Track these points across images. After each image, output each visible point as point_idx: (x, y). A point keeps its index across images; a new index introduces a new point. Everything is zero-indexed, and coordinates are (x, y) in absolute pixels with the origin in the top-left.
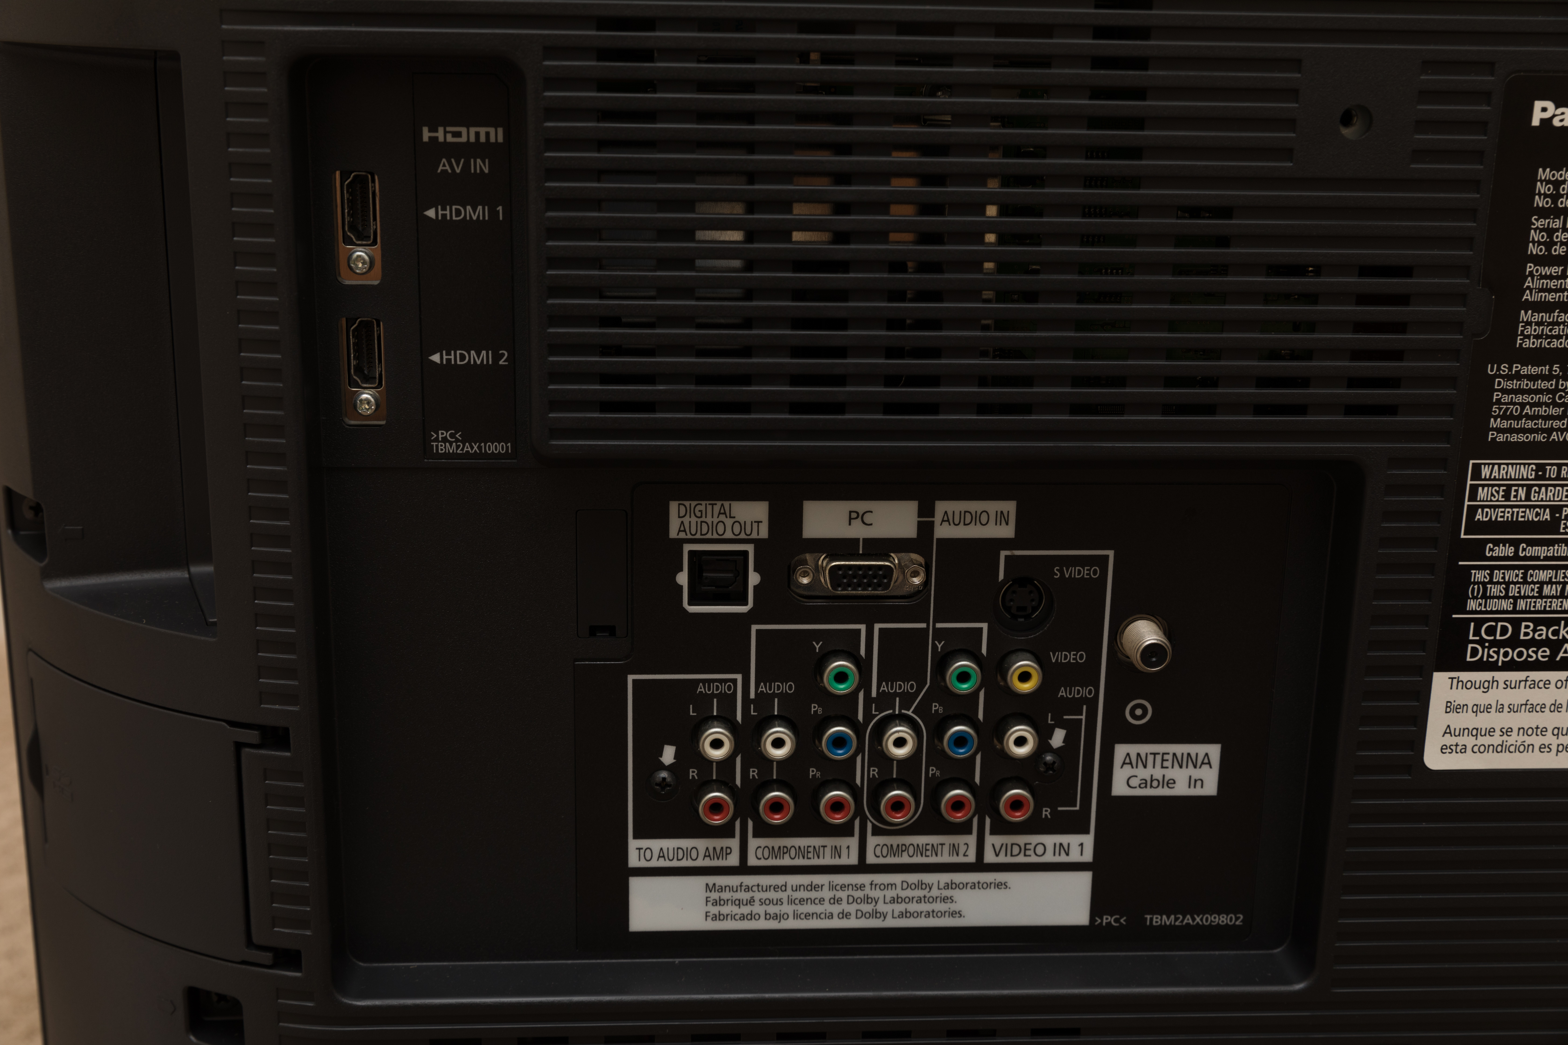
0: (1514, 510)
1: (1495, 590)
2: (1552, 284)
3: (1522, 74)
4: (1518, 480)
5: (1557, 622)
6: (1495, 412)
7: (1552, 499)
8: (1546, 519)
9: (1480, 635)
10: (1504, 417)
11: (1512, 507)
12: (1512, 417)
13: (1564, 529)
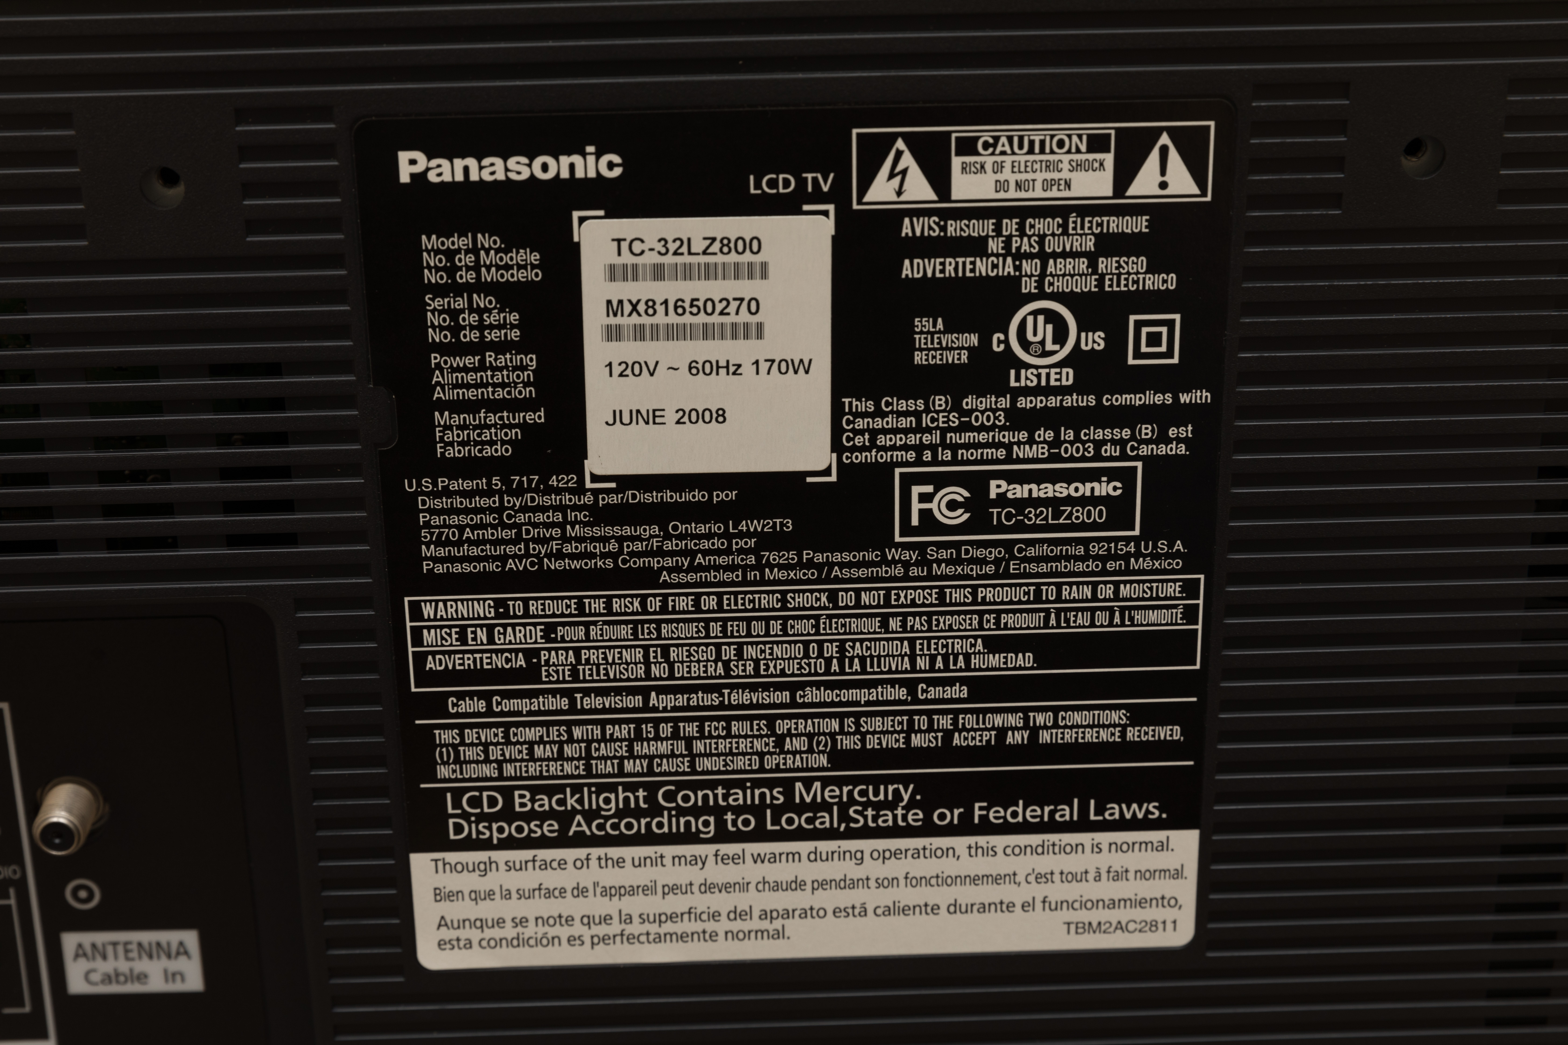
0: (475, 655)
1: (470, 753)
2: (470, 378)
3: (374, 118)
4: (474, 619)
5: (561, 789)
6: (426, 537)
7: (523, 641)
8: (521, 666)
9: (461, 807)
10: (439, 543)
11: (472, 652)
12: (448, 543)
13: (546, 677)
